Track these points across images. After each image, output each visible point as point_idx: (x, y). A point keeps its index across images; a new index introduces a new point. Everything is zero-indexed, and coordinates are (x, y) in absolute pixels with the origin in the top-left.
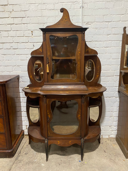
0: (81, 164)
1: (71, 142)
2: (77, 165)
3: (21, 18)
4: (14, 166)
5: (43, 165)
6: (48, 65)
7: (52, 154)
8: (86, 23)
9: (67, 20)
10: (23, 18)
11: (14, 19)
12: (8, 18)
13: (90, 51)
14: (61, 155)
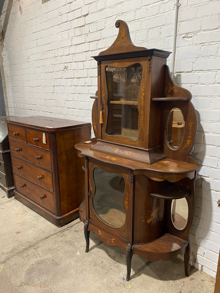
0: (121, 283)
1: (114, 241)
2: (113, 281)
3: (97, 42)
4: (53, 236)
5: (78, 253)
6: (101, 112)
7: (101, 248)
8: (182, 36)
9: (124, 40)
10: (98, 40)
11: (90, 43)
12: (85, 43)
13: (175, 91)
14: (109, 256)
